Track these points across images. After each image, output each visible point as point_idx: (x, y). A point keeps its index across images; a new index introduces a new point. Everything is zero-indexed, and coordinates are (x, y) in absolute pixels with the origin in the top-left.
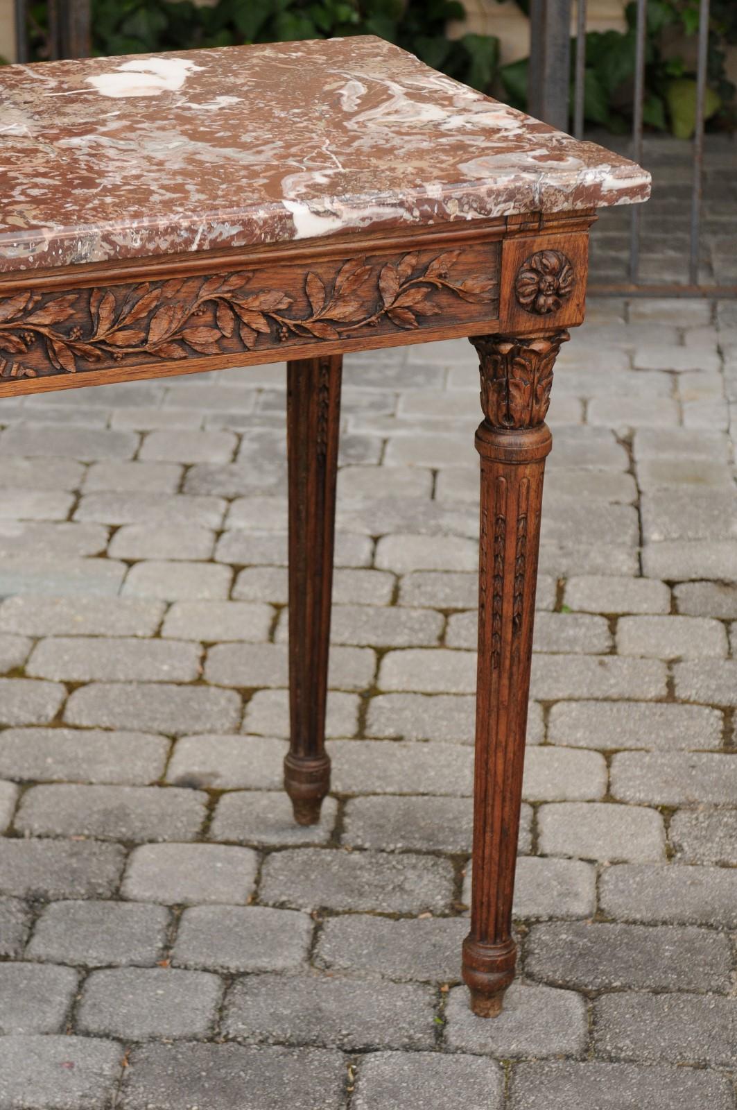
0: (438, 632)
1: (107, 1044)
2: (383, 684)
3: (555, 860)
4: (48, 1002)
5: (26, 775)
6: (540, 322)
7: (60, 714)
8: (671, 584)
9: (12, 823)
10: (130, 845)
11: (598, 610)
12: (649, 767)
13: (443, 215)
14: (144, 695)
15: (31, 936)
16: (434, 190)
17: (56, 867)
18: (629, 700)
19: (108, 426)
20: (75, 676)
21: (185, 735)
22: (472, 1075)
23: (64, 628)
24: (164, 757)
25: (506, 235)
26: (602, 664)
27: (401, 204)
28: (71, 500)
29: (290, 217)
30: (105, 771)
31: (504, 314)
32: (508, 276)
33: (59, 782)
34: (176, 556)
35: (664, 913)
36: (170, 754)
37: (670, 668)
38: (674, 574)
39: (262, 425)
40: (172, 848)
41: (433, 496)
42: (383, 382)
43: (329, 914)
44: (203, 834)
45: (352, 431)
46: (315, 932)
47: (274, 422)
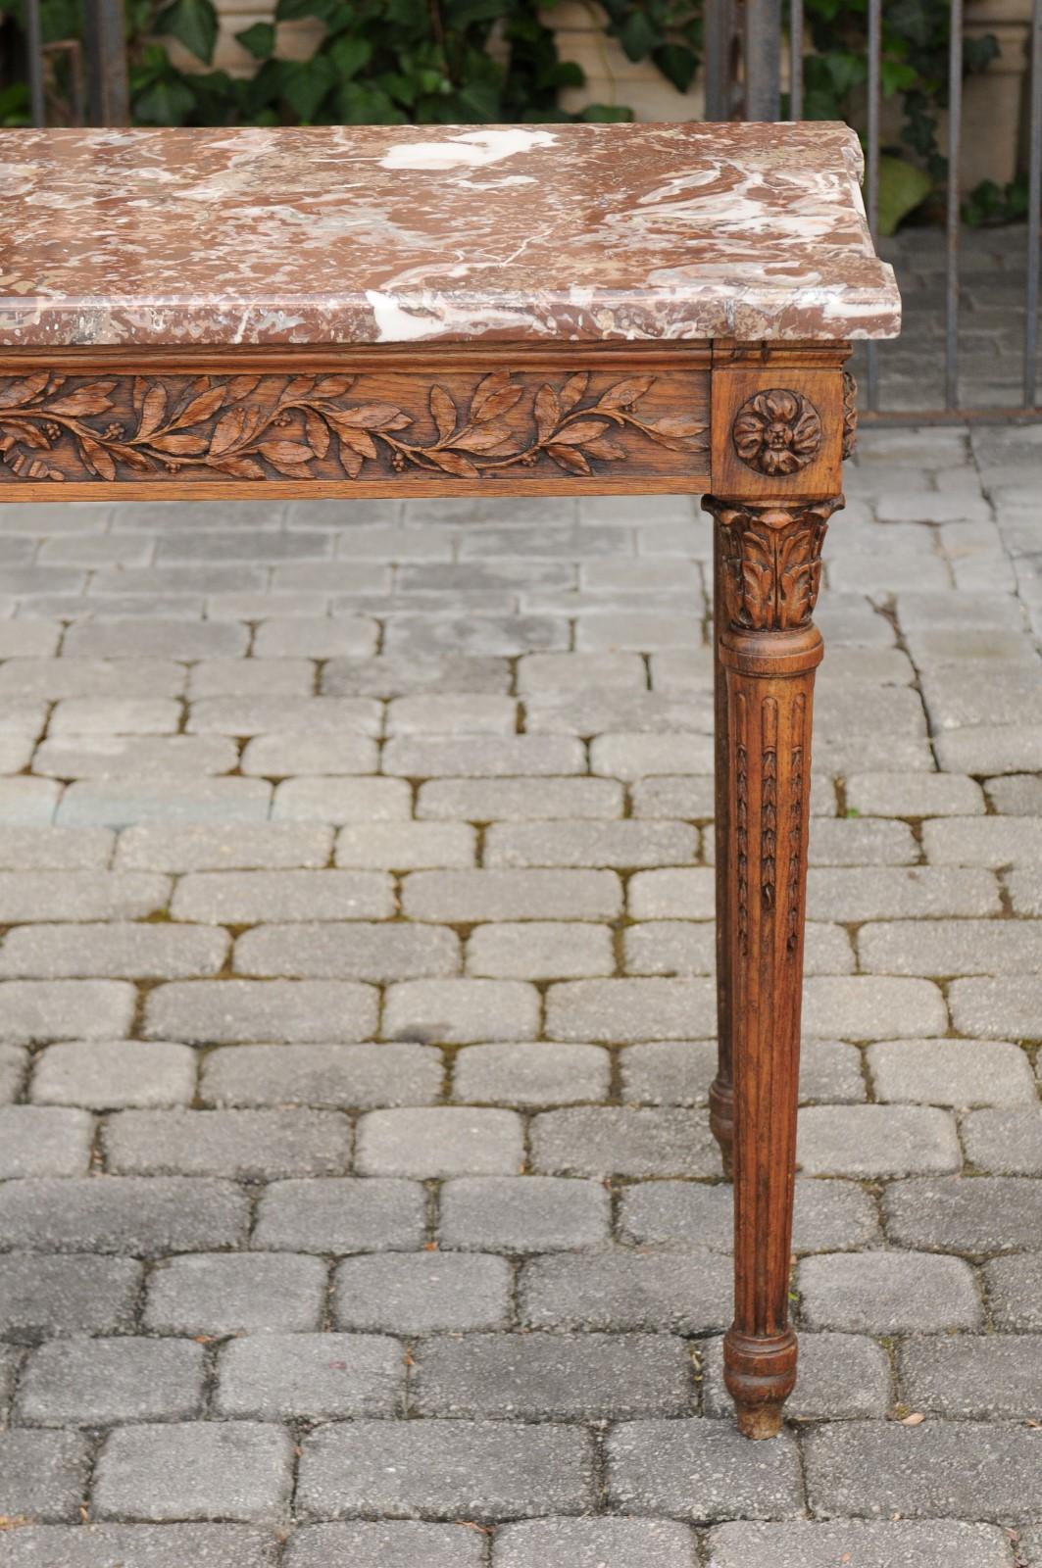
0: (694, 847)
1: (381, 1340)
2: (637, 910)
3: (901, 1107)
4: (297, 1296)
5: (203, 1036)
7: (228, 963)
8: (980, 779)
9: (197, 1094)
10: (354, 1114)
11: (894, 814)
12: (998, 994)
14: (331, 937)
15: (254, 1222)
17: (268, 1142)
18: (955, 917)
19: (205, 617)
20: (237, 917)
21: (394, 982)
22: (849, 1355)
23: (208, 861)
24: (374, 1008)
26: (912, 876)
28: (177, 709)
30: (304, 1027)
33: (247, 1043)
34: (332, 769)
36: (382, 1005)
37: (1000, 879)
38: (983, 768)
39: (407, 608)
40: (410, 1114)
41: (649, 685)
42: (555, 550)
43: (630, 1180)
44: (446, 1096)
45: (526, 611)
46: (615, 1201)
47: (422, 604)
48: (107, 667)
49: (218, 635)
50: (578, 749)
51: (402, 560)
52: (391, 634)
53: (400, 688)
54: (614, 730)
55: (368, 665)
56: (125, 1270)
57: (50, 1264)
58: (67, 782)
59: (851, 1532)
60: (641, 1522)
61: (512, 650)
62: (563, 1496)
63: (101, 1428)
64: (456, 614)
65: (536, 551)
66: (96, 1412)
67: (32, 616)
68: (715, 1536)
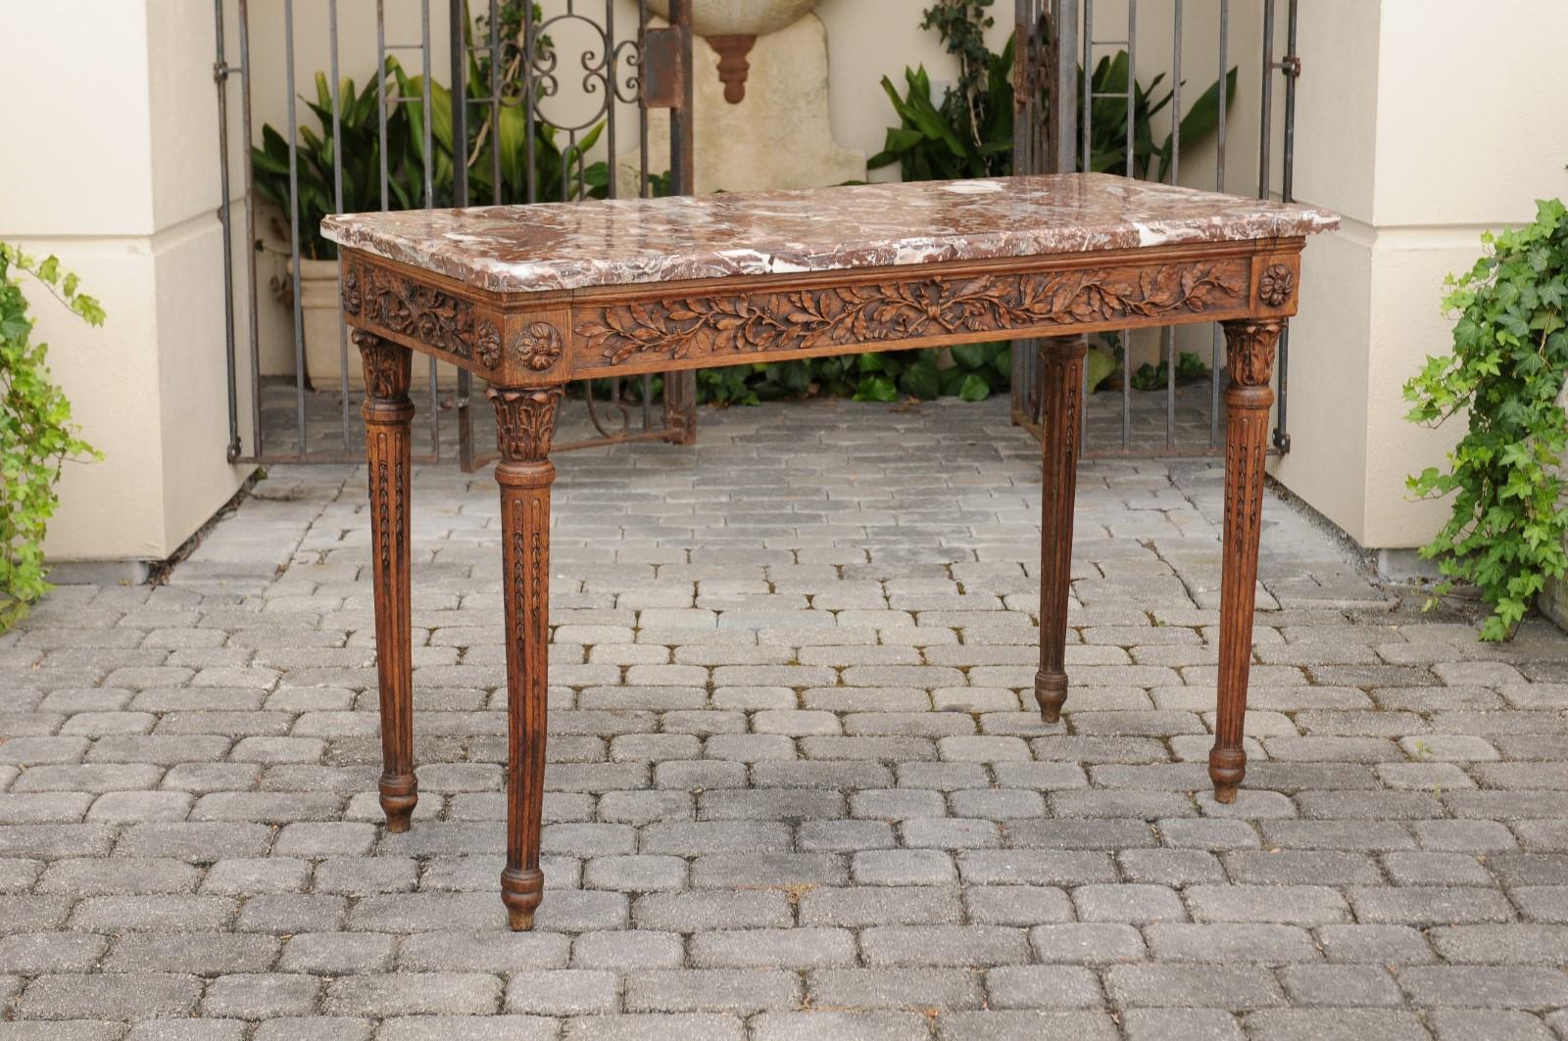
1: (983, 821)
4: (931, 804)
5: (838, 709)
6: (1273, 312)
7: (840, 681)
9: (844, 730)
10: (934, 739)
11: (1184, 625)
13: (1222, 235)
14: (893, 671)
15: (896, 777)
16: (1217, 220)
17: (890, 748)
19: (765, 547)
20: (838, 663)
21: (934, 688)
22: (1234, 826)
23: (812, 642)
24: (927, 698)
25: (1254, 252)
27: (1199, 227)
28: (766, 584)
29: (1138, 232)
30: (893, 705)
31: (1252, 305)
32: (1255, 280)
33: (863, 711)
34: (865, 607)
35: (1315, 757)
36: (931, 697)
39: (879, 543)
40: (964, 738)
41: (1026, 575)
42: (953, 520)
43: (1091, 764)
44: (980, 732)
45: (945, 545)
46: (1087, 772)
47: (887, 542)
48: (719, 568)
49: (776, 554)
50: (999, 601)
51: (867, 525)
52: (872, 554)
53: (887, 576)
54: (1015, 592)
55: (866, 567)
56: (836, 795)
57: (793, 792)
58: (719, 613)
59: (1258, 889)
60: (1147, 886)
61: (947, 562)
62: (1103, 877)
63: (847, 854)
64: (907, 546)
65: (942, 521)
66: (845, 846)
67: (668, 546)
68: (1187, 892)
